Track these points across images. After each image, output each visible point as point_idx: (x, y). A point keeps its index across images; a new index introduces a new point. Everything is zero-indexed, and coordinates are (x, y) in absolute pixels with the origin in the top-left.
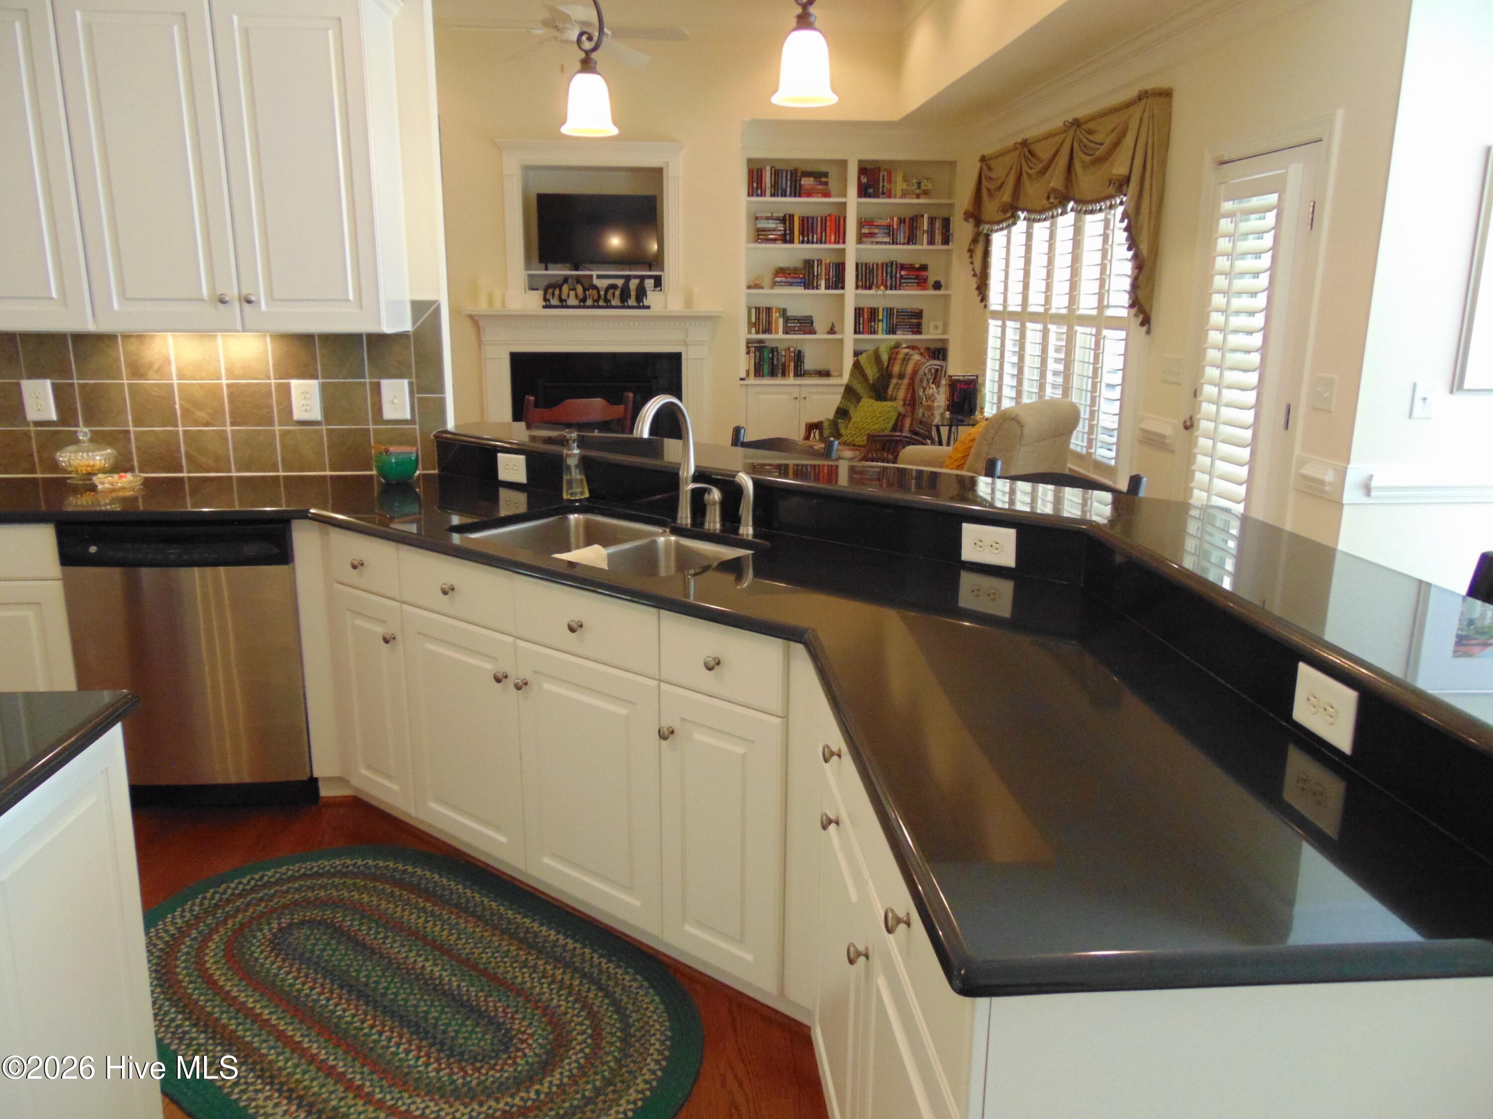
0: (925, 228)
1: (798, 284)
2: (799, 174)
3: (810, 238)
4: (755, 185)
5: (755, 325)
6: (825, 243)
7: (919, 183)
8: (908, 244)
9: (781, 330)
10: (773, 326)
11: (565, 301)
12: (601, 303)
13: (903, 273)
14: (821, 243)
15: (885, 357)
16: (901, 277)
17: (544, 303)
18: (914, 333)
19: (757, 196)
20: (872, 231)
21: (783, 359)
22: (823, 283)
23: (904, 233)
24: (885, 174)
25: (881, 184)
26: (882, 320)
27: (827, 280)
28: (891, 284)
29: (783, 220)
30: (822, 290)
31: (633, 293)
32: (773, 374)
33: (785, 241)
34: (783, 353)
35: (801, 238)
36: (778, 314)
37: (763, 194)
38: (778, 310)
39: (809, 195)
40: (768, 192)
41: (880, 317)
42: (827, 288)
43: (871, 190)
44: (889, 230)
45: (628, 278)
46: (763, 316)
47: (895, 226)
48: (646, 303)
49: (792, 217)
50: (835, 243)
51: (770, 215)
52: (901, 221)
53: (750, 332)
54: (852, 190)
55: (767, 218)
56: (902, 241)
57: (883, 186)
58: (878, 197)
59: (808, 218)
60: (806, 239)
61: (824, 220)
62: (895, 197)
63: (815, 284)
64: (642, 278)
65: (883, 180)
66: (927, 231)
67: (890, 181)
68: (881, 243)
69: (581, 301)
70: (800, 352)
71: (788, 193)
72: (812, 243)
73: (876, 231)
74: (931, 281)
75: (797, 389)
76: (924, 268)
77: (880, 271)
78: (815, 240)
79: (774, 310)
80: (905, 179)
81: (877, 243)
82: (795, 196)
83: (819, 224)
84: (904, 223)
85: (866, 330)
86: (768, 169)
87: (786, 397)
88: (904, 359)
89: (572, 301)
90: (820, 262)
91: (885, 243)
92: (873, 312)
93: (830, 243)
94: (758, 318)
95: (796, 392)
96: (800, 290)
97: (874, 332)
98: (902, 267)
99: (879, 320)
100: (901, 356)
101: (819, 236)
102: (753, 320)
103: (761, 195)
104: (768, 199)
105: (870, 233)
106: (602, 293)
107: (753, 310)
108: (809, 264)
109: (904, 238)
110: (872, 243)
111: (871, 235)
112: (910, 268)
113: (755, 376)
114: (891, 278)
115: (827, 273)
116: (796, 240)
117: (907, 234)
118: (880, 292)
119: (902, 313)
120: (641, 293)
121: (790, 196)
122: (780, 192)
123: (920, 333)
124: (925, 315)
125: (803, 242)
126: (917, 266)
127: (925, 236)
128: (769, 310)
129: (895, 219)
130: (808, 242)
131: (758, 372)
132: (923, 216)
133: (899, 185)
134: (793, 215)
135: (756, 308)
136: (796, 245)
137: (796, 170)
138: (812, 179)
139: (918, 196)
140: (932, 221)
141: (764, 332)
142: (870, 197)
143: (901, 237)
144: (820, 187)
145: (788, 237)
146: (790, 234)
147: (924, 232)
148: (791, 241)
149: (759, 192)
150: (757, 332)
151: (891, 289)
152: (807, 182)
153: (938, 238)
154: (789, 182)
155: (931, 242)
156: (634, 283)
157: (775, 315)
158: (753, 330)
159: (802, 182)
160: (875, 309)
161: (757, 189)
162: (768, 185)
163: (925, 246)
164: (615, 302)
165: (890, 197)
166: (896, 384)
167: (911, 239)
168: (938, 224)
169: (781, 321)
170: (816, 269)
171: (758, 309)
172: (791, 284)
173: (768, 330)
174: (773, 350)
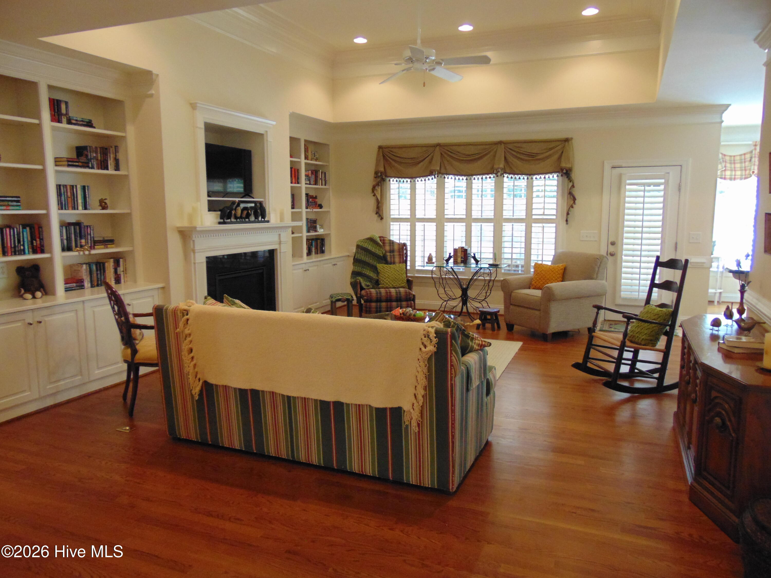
0: (321, 177)
7: (314, 154)
8: (315, 185)
13: (311, 200)
16: (310, 202)
17: (220, 221)
18: (315, 231)
28: (308, 206)
31: (260, 213)
44: (308, 177)
45: (255, 203)
47: (310, 176)
48: (266, 219)
52: (312, 173)
54: (303, 156)
62: (309, 160)
67: (307, 152)
74: (319, 204)
76: (316, 197)
80: (311, 151)
91: (308, 184)
93: (295, 183)
112: (312, 197)
117: (314, 180)
119: (311, 221)
120: (264, 213)
126: (314, 196)
127: (320, 181)
129: (310, 171)
132: (319, 171)
133: (310, 154)
139: (316, 161)
140: (322, 173)
143: (312, 182)
153: (324, 182)
155: (322, 185)
163: (319, 186)
164: (252, 219)
166: (391, 255)
167: (316, 183)
168: (323, 176)
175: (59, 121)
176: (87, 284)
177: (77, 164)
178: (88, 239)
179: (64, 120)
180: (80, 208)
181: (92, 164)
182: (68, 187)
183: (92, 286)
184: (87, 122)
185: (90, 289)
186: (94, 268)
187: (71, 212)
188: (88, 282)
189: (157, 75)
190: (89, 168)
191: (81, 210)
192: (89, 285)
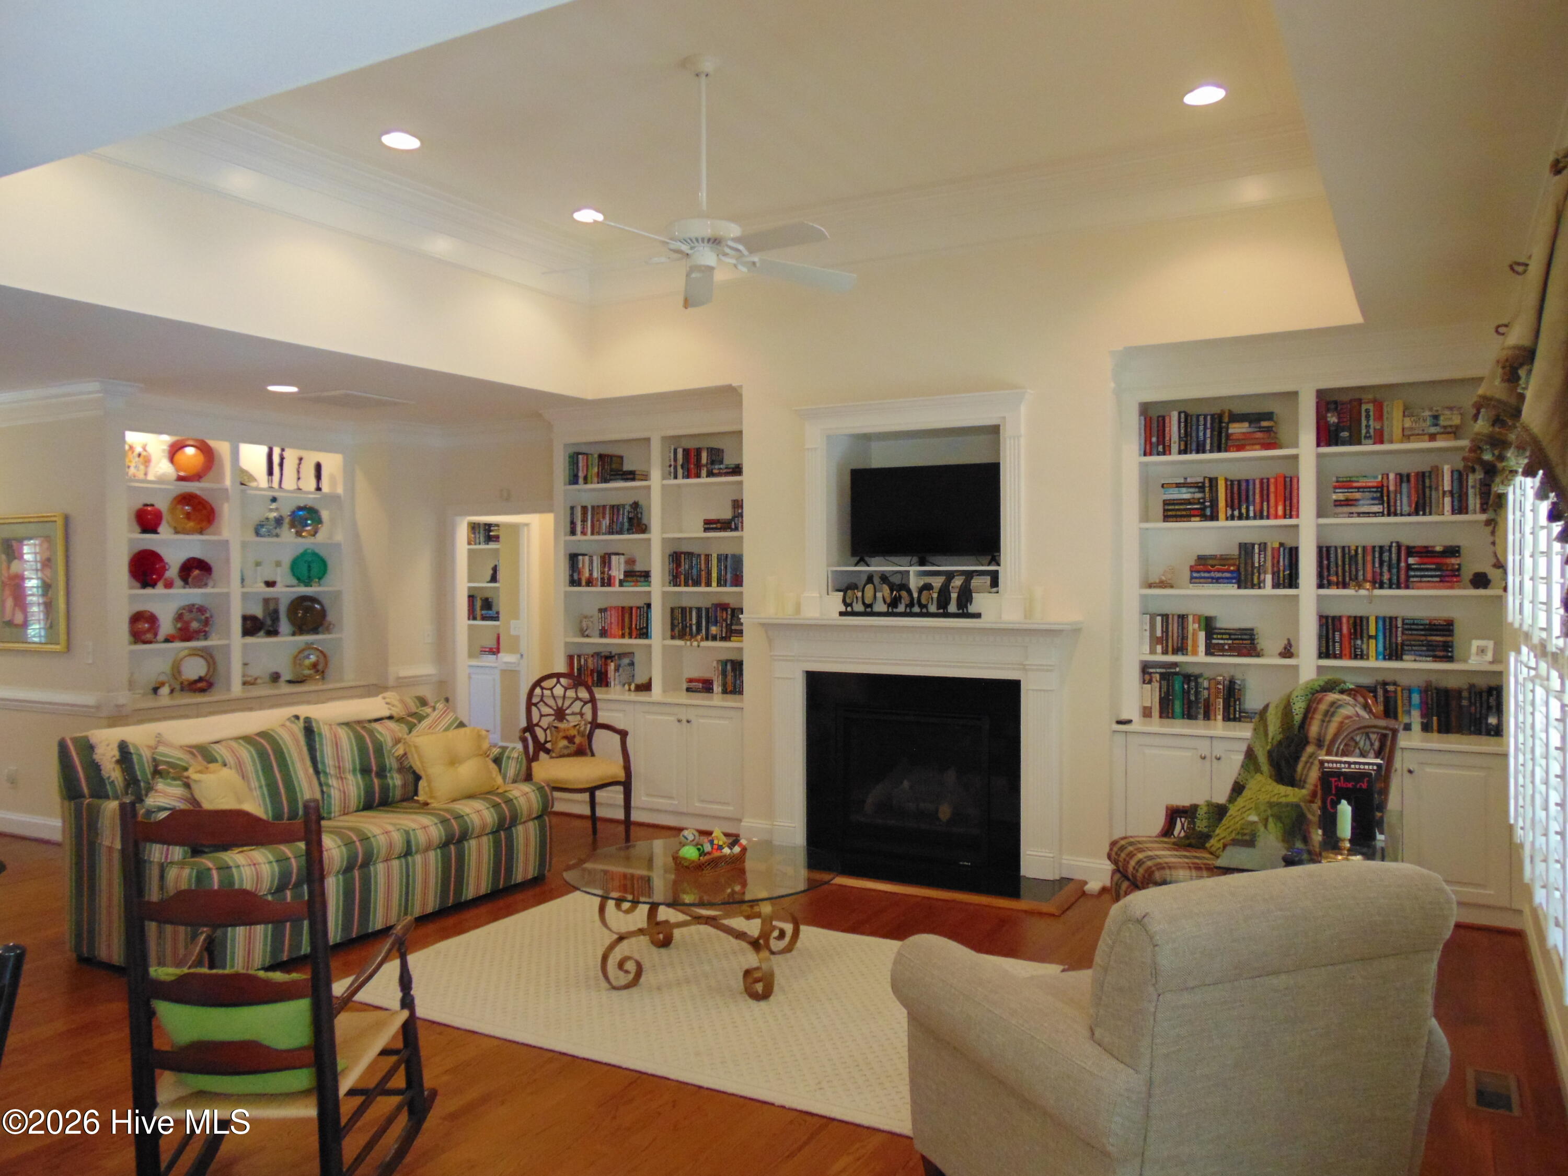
0: (1447, 487)
1: (1228, 580)
2: (1226, 419)
3: (1244, 511)
4: (1154, 440)
5: (1159, 641)
6: (1268, 518)
7: (1436, 417)
8: (1417, 514)
9: (1202, 648)
10: (1190, 642)
11: (870, 606)
12: (916, 609)
13: (1411, 560)
14: (1261, 518)
15: (1299, 707)
16: (1409, 567)
17: (843, 609)
18: (1437, 658)
19: (1158, 454)
20: (1350, 496)
21: (1206, 693)
22: (1269, 578)
23: (1409, 497)
24: (1371, 407)
25: (1364, 423)
26: (1376, 637)
27: (1275, 574)
28: (1390, 580)
29: (1200, 487)
30: (1268, 590)
31: (954, 596)
32: (1189, 715)
33: (1204, 518)
34: (1206, 684)
35: (1229, 512)
36: (1196, 626)
37: (1166, 451)
38: (1198, 618)
39: (1240, 448)
40: (1175, 448)
41: (1372, 632)
42: (1276, 585)
43: (1345, 434)
44: (1381, 494)
45: (950, 576)
46: (1174, 627)
47: (1392, 488)
48: (972, 609)
49: (1213, 481)
50: (1285, 517)
51: (1182, 481)
52: (1402, 478)
53: (1153, 651)
54: (1307, 436)
55: (1178, 485)
56: (1406, 509)
57: (1368, 427)
58: (1360, 443)
59: (1239, 481)
60: (1236, 513)
61: (1265, 484)
62: (1391, 442)
63: (1256, 581)
64: (969, 575)
65: (1368, 417)
66: (1451, 493)
67: (1380, 417)
68: (1367, 514)
69: (889, 606)
70: (1232, 682)
71: (1208, 447)
72: (1248, 518)
73: (1358, 495)
74: (1467, 574)
75: (1207, 742)
76: (1453, 551)
77: (1369, 558)
78: (1251, 514)
79: (1191, 619)
80: (1407, 411)
81: (1359, 514)
82: (1219, 450)
83: (1257, 491)
84: (1408, 481)
85: (1347, 651)
86: (1175, 415)
87: (1188, 754)
88: (1326, 713)
89: (880, 607)
90: (1263, 546)
91: (1375, 514)
92: (1358, 624)
93: (1276, 517)
94: (1165, 631)
95: (1204, 747)
96: (1231, 590)
97: (1362, 656)
98: (1411, 551)
99: (1370, 637)
100: (1323, 707)
101: (1258, 508)
102: (1159, 634)
103: (1164, 453)
104: (1175, 457)
105: (1347, 500)
106: (915, 595)
107: (1159, 619)
108: (1246, 549)
109: (1410, 506)
110: (1351, 514)
111: (1348, 502)
112: (1425, 552)
113: (1161, 717)
114: (1390, 571)
115: (1276, 564)
116: (1222, 515)
117: (1414, 498)
118: (1363, 592)
119: (1411, 625)
120: (966, 596)
121: (1211, 451)
122: (1194, 446)
123: (1450, 659)
124: (1458, 629)
125: (1232, 518)
126: (1438, 549)
127: (1447, 500)
128: (1182, 618)
129: (1392, 476)
130: (1240, 518)
131: (1166, 710)
132: (1442, 468)
133: (1396, 420)
134: (1216, 479)
135: (1162, 615)
136: (1222, 523)
137: (1221, 416)
138: (1246, 425)
139: (1432, 437)
140: (1459, 475)
141: (1175, 651)
142: (1344, 443)
143: (1404, 504)
144: (1259, 435)
145: (1208, 512)
146: (1211, 507)
147: (1444, 493)
148: (1214, 517)
149: (1160, 448)
150: (1165, 652)
151: (1390, 587)
152: (1237, 429)
153: (1473, 502)
154: (1208, 432)
155: (1460, 508)
156: (958, 582)
157: (1192, 626)
158: (1159, 648)
159: (1230, 431)
160: (1361, 618)
161: (1158, 445)
162: (1175, 437)
163: (1448, 517)
164: (933, 608)
165: (1382, 442)
166: (1310, 754)
167: (1421, 507)
169: (1202, 635)
170: (1257, 556)
171: (1165, 617)
172: (1217, 580)
173: (1181, 649)
174: (1188, 678)
175: (698, 476)
176: (717, 688)
177: (714, 526)
178: (722, 627)
179: (704, 472)
180: (714, 584)
181: (735, 524)
182: (703, 557)
183: (725, 691)
184: (733, 468)
185: (721, 696)
186: (729, 667)
187: (703, 589)
188: (719, 685)
189: (741, 387)
190: (732, 530)
191: (714, 588)
192: (720, 689)
